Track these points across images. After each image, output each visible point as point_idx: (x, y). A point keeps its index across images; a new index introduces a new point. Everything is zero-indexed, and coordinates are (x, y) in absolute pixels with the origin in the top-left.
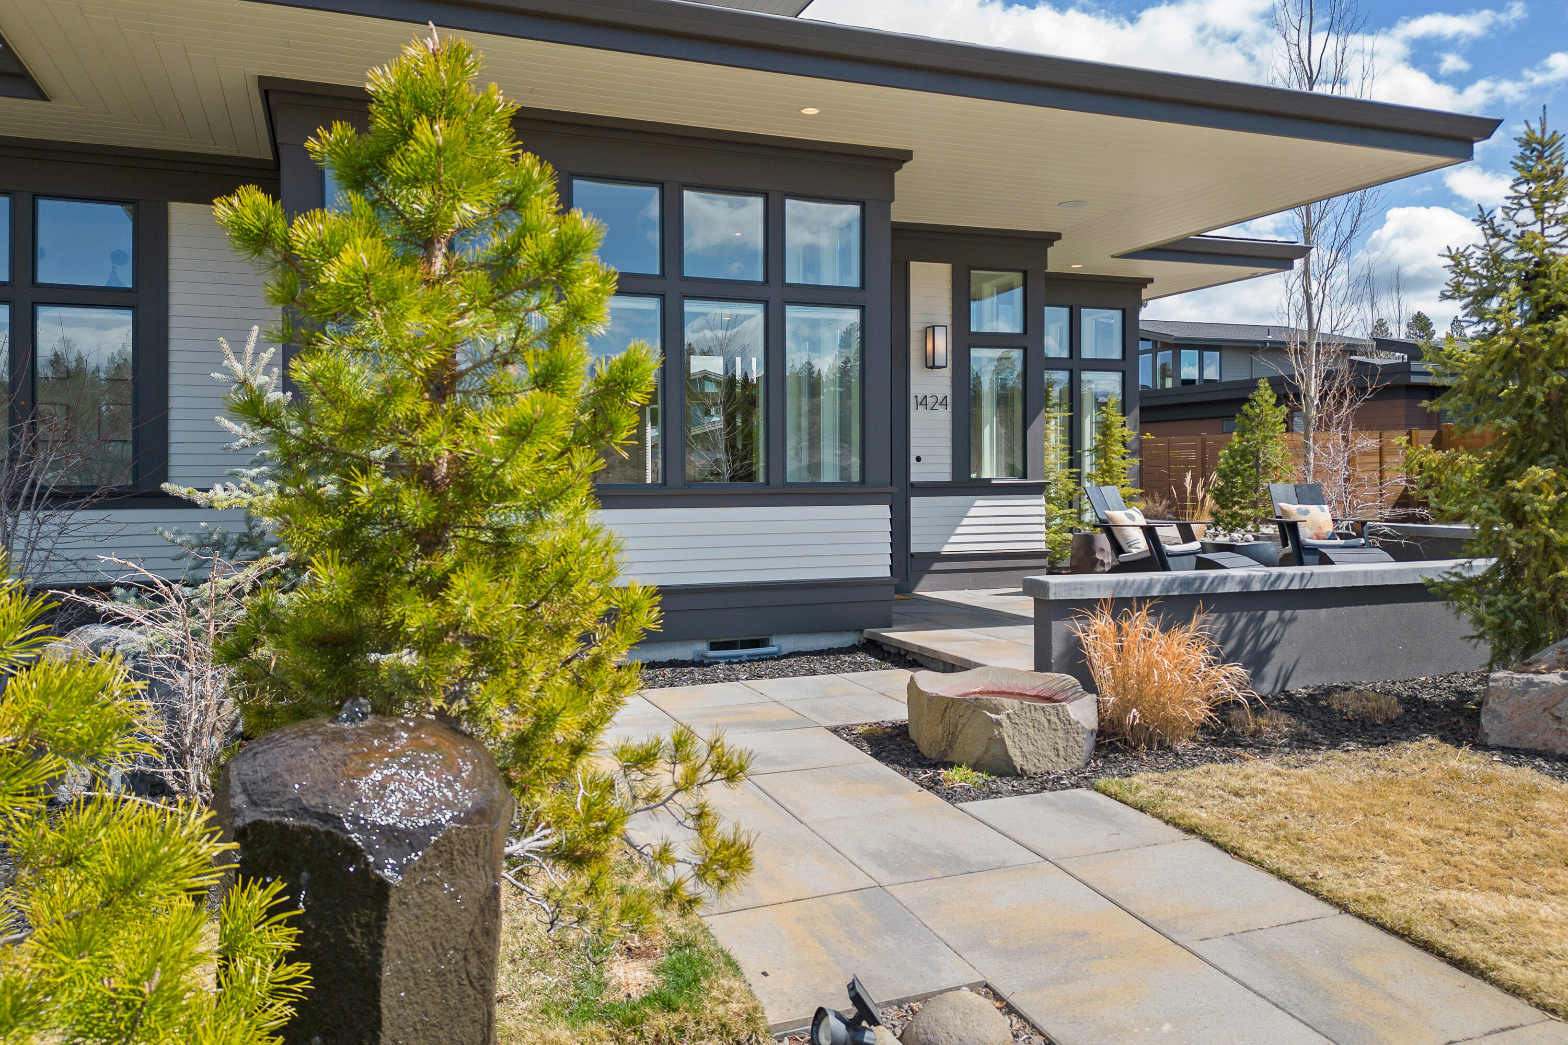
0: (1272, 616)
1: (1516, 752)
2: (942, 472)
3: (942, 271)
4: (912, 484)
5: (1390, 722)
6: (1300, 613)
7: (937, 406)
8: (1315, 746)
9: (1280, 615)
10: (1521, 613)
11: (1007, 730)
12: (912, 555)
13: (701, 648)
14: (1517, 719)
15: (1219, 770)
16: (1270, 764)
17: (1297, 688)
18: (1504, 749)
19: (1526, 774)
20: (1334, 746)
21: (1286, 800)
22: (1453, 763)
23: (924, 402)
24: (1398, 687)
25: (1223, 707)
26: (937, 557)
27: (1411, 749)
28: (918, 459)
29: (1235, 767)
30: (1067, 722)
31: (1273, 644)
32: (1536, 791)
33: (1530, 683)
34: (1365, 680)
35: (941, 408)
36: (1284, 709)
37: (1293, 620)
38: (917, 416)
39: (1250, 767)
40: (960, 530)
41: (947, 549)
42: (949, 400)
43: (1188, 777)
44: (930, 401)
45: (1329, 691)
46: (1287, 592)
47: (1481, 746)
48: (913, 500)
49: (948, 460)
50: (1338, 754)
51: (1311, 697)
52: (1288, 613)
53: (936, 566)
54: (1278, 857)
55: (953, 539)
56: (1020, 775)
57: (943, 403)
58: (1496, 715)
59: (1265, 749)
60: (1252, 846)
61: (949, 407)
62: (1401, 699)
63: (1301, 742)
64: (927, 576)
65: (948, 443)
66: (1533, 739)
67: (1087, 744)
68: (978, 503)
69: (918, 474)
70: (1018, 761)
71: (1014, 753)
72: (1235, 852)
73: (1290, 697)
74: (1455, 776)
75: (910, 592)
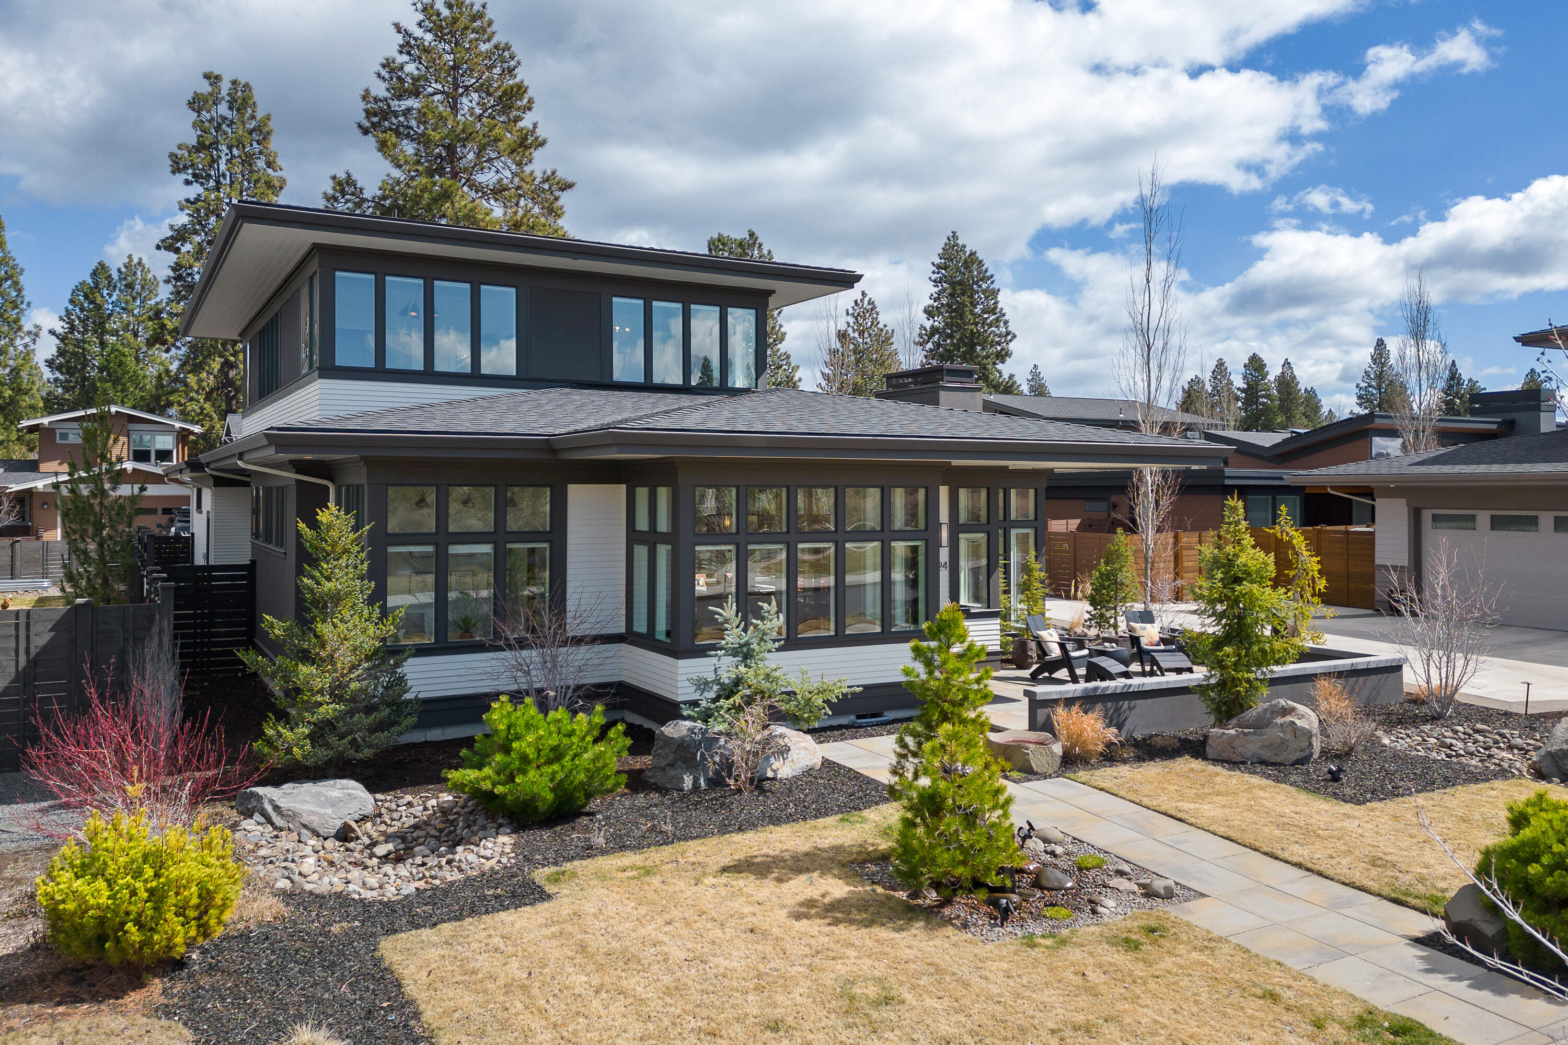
0: (1126, 704)
1: (1217, 761)
5: (1174, 749)
8: (1144, 761)
9: (1129, 704)
10: (1225, 704)
11: (1031, 757)
14: (1218, 748)
15: (1108, 770)
16: (1127, 767)
17: (1138, 736)
18: (1213, 760)
19: (1219, 769)
20: (1150, 760)
21: (1133, 779)
22: (1193, 765)
24: (1181, 734)
25: (1109, 745)
27: (1180, 760)
29: (1114, 769)
30: (1052, 752)
31: (1125, 719)
32: (1217, 774)
33: (1225, 734)
34: (1167, 732)
36: (1132, 745)
37: (1134, 707)
39: (1120, 769)
42: (948, 564)
43: (1097, 773)
45: (1151, 736)
46: (1133, 693)
47: (1205, 759)
50: (1152, 763)
51: (1144, 740)
54: (1129, 796)
56: (1037, 774)
57: (945, 566)
58: (1211, 746)
59: (1125, 761)
60: (1122, 793)
62: (1180, 740)
63: (1139, 759)
66: (1225, 756)
67: (1059, 761)
70: (1035, 768)
71: (1034, 765)
72: (1116, 795)
73: (1135, 739)
74: (1192, 770)
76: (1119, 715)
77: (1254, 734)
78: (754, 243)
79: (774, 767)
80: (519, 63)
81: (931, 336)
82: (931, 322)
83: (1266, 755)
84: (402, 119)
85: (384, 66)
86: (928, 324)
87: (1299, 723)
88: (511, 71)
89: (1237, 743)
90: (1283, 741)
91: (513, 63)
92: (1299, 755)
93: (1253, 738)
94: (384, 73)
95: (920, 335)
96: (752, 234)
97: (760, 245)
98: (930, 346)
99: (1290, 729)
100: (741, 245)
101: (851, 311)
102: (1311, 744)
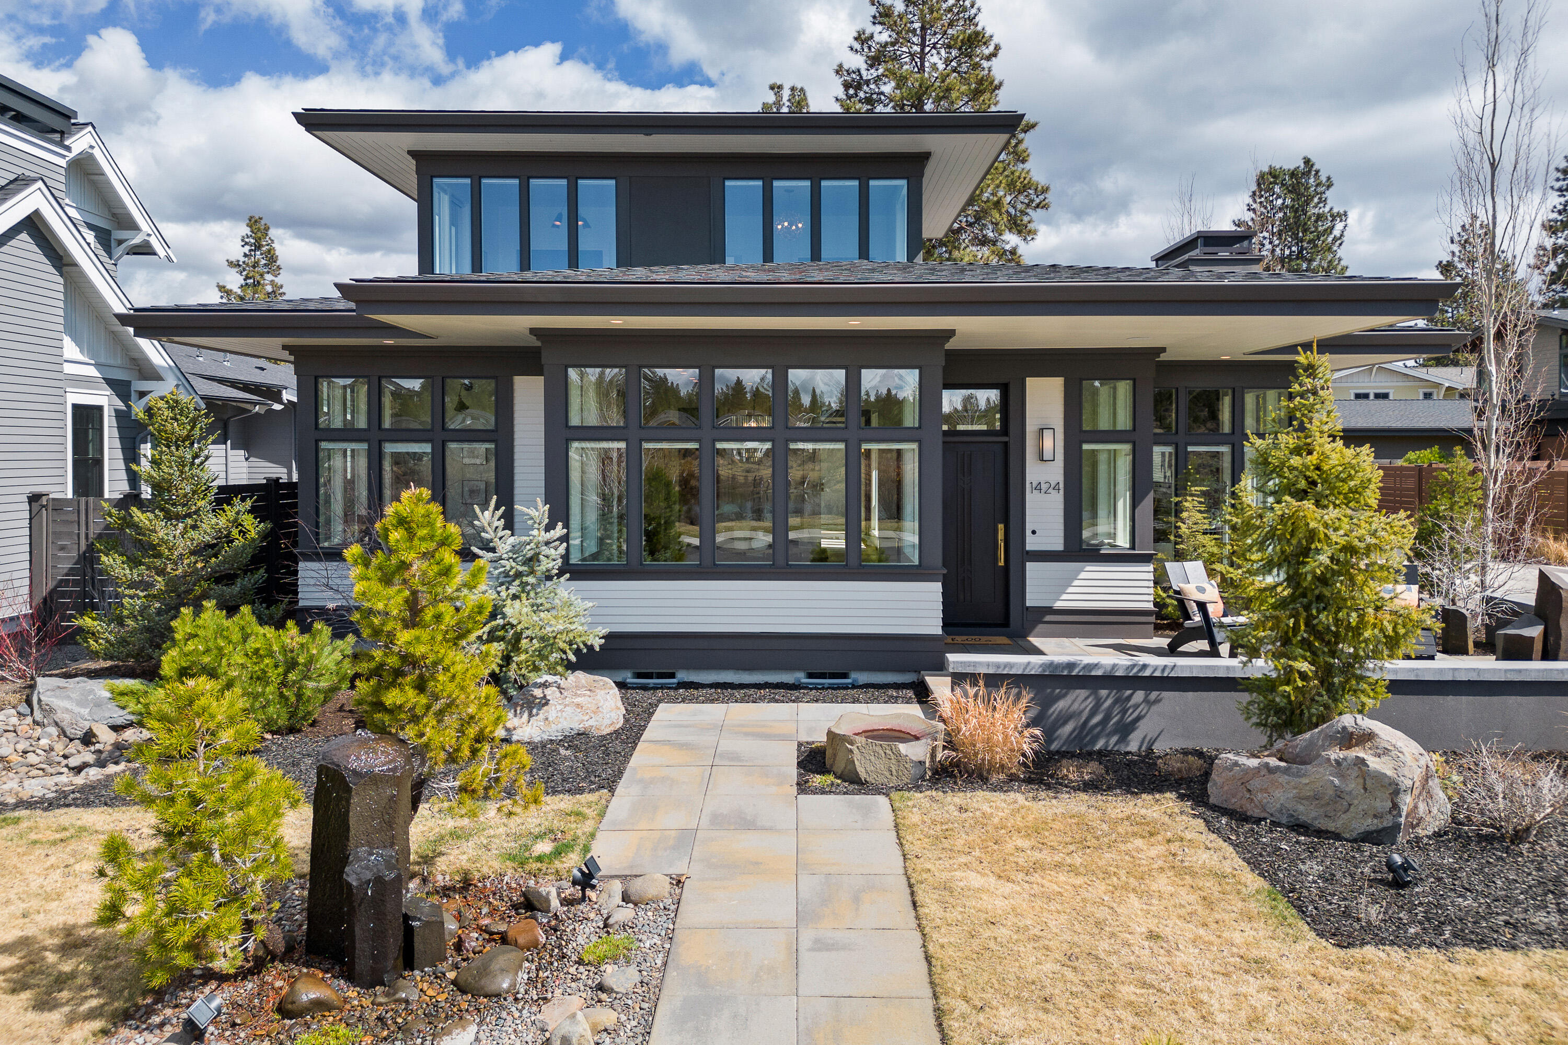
0: (1139, 696)
2: (1056, 543)
3: (1057, 384)
4: (1028, 552)
6: (1165, 694)
7: (1051, 490)
9: (1147, 696)
12: (1028, 608)
13: (800, 676)
14: (1226, 788)
23: (1038, 487)
26: (1050, 610)
28: (1034, 532)
31: (1139, 718)
33: (1236, 764)
35: (1054, 492)
37: (1157, 701)
38: (1031, 498)
40: (1070, 590)
41: (1059, 605)
42: (1062, 486)
44: (1044, 487)
46: (1151, 678)
48: (1029, 565)
49: (1061, 533)
52: (1154, 695)
53: (1048, 618)
54: (917, 844)
55: (1064, 597)
57: (1056, 488)
58: (1215, 783)
60: (910, 837)
61: (1062, 492)
64: (1040, 626)
65: (1061, 520)
66: (1235, 802)
68: (1088, 568)
69: (1032, 544)
71: (861, 770)
75: (1024, 636)
76: (1124, 711)
77: (1286, 771)
78: (1310, 171)
79: (509, 725)
80: (979, 10)
81: (1555, 255)
82: (1553, 240)
83: (1308, 813)
84: (873, 86)
85: (856, 39)
86: (1549, 243)
87: (1374, 763)
88: (971, 19)
89: (1255, 784)
90: (1339, 794)
91: (973, 11)
92: (1370, 824)
93: (1283, 779)
94: (857, 46)
95: (1538, 256)
96: (1307, 161)
97: (1317, 172)
98: (1552, 267)
99: (1354, 772)
100: (1293, 174)
101: (1457, 238)
102: (1395, 806)
